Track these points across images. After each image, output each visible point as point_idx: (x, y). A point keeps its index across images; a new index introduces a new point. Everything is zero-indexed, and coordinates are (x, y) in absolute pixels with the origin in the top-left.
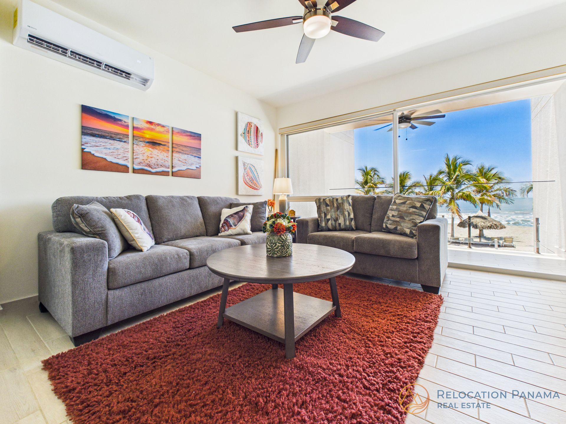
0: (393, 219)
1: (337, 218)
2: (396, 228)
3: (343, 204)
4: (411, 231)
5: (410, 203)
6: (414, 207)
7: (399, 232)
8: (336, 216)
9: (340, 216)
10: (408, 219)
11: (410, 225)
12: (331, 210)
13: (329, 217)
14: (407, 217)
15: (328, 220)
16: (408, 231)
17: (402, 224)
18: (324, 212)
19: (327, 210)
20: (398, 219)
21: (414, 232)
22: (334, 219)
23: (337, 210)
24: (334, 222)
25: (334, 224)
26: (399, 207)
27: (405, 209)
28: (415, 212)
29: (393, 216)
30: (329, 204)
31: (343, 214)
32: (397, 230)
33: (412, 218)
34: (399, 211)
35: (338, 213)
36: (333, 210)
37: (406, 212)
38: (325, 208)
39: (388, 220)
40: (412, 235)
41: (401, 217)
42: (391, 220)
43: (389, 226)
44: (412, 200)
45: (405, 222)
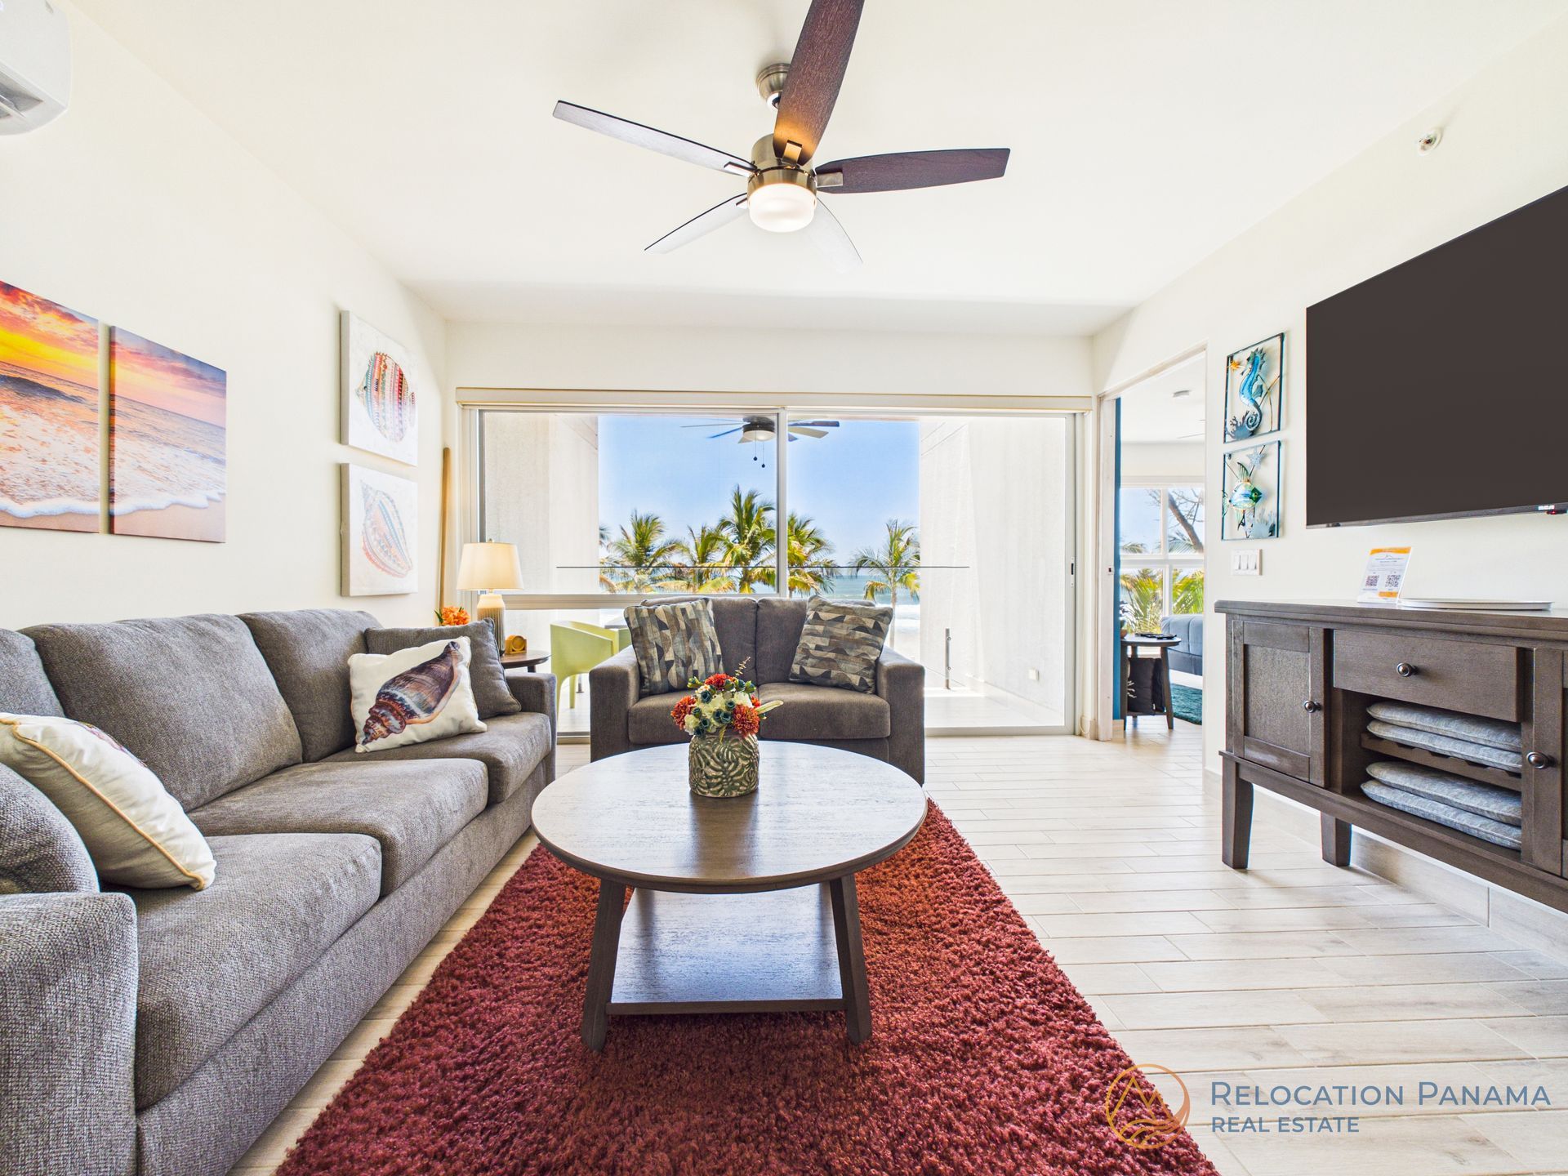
0: (819, 653)
1: (690, 657)
2: (827, 675)
3: (698, 623)
4: (861, 679)
5: (853, 620)
6: (863, 628)
7: (835, 682)
8: (688, 652)
9: (696, 651)
10: (853, 654)
11: (859, 667)
12: (673, 638)
13: (669, 656)
14: (851, 649)
15: (669, 664)
16: (855, 680)
17: (843, 666)
18: (657, 645)
19: (665, 638)
20: (832, 655)
21: (868, 680)
22: (683, 662)
23: (689, 637)
24: (682, 669)
25: (683, 674)
26: (831, 629)
27: (844, 632)
28: (865, 639)
29: (818, 648)
30: (666, 622)
31: (702, 647)
32: (829, 678)
33: (860, 651)
34: (831, 637)
35: (691, 645)
36: (678, 639)
37: (848, 640)
38: (658, 634)
39: (807, 658)
40: (864, 688)
41: (839, 650)
42: (814, 657)
43: (808, 669)
44: (854, 613)
45: (847, 661)
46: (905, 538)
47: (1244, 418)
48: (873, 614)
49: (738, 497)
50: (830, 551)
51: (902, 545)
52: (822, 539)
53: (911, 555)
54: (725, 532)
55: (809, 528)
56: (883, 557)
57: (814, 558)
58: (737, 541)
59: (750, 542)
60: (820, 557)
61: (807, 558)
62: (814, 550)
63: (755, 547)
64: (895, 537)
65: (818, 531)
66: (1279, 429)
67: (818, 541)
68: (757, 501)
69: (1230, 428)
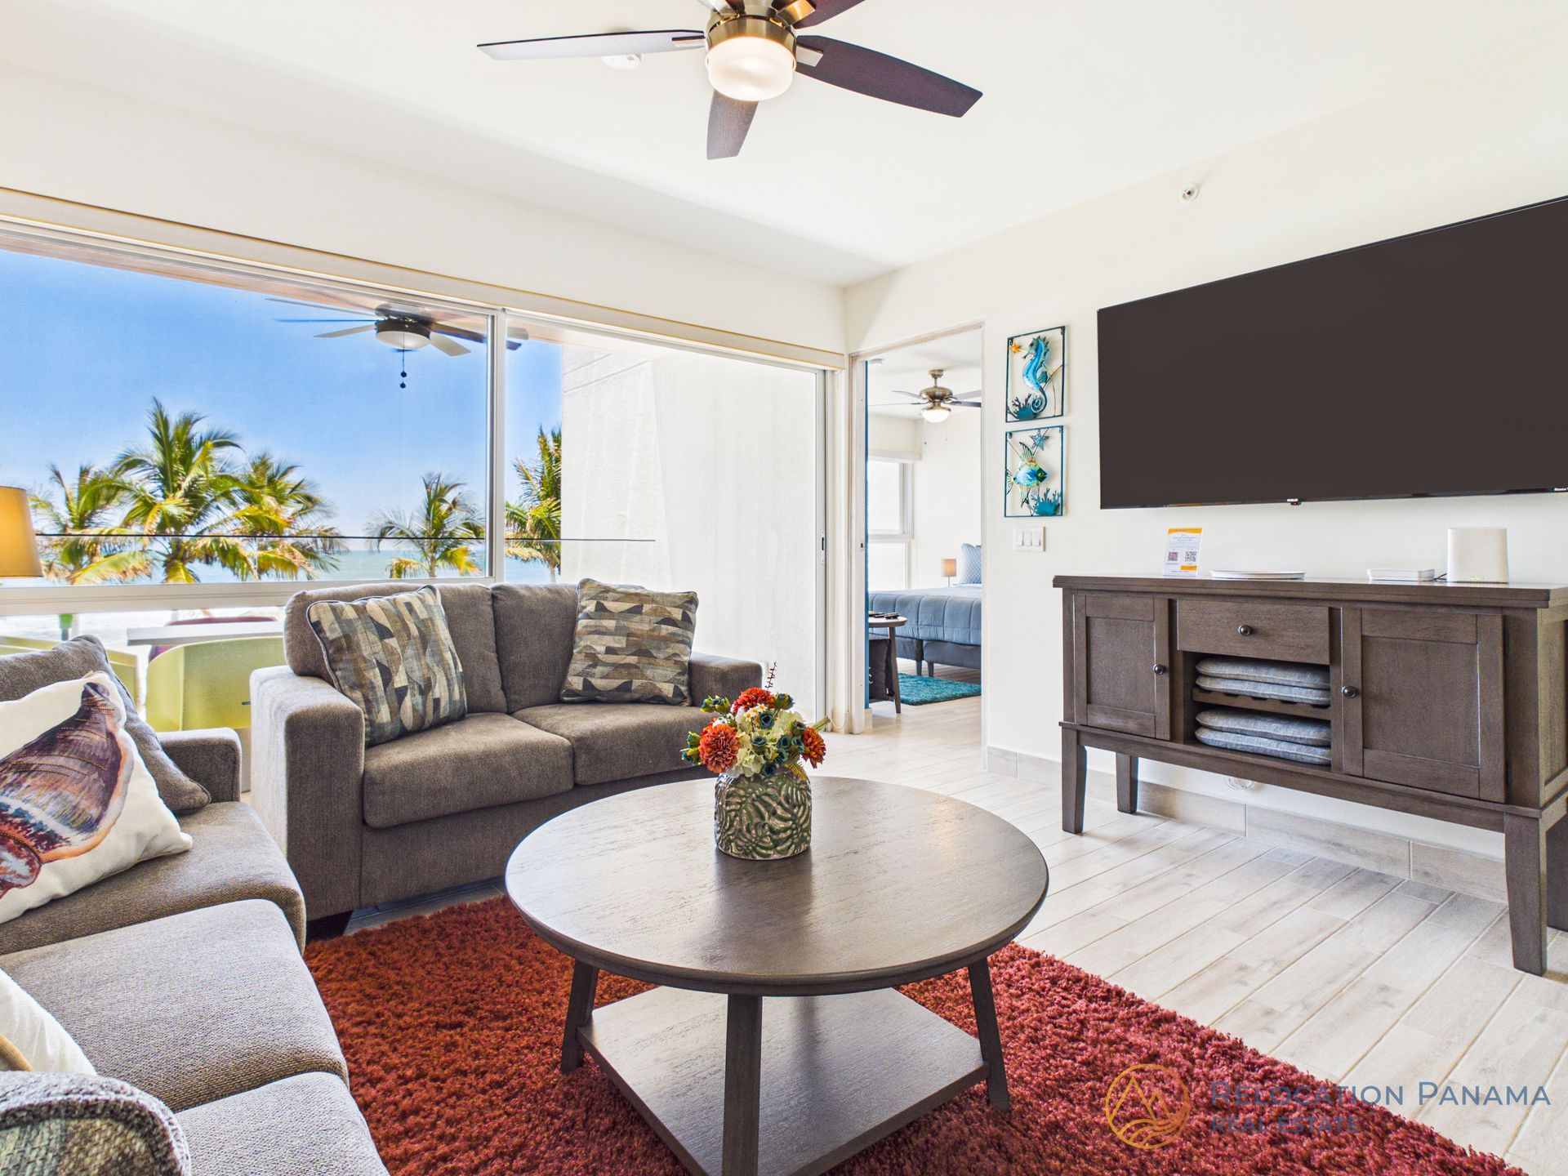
0: (612, 658)
1: (429, 679)
2: (626, 687)
3: (433, 625)
4: (676, 688)
5: (654, 611)
6: (669, 621)
7: (636, 696)
8: (426, 671)
9: (436, 669)
10: (661, 656)
11: (671, 672)
12: (403, 651)
13: (400, 681)
14: (659, 649)
15: (401, 693)
16: (668, 690)
17: (649, 672)
18: (379, 664)
19: (390, 652)
20: (633, 660)
21: (683, 688)
22: (420, 687)
23: (425, 648)
24: (419, 699)
25: (420, 707)
26: (626, 623)
27: (646, 627)
28: (674, 634)
29: (610, 650)
30: (388, 625)
31: (441, 662)
32: (629, 690)
33: (670, 651)
34: (629, 635)
35: (428, 659)
36: (410, 652)
37: (653, 638)
38: (378, 647)
39: (594, 666)
40: (679, 699)
41: (643, 653)
42: (605, 664)
43: (598, 683)
44: (653, 601)
45: (654, 666)
46: (450, 497)
47: (1026, 401)
48: (679, 602)
49: (162, 422)
50: (328, 514)
51: (444, 508)
52: (315, 495)
53: (459, 522)
54: (133, 477)
55: (292, 478)
56: (418, 526)
57: (302, 524)
58: (159, 493)
59: (186, 495)
60: (313, 522)
61: (289, 524)
62: (302, 512)
63: (196, 501)
64: (436, 497)
65: (310, 483)
66: (1062, 415)
67: (309, 498)
68: (198, 430)
69: (1012, 409)
